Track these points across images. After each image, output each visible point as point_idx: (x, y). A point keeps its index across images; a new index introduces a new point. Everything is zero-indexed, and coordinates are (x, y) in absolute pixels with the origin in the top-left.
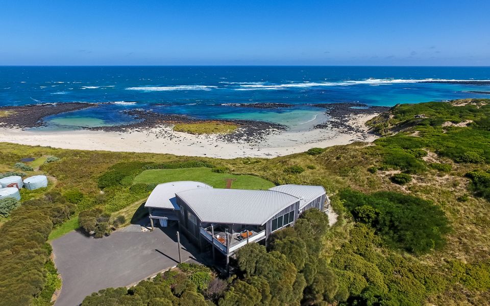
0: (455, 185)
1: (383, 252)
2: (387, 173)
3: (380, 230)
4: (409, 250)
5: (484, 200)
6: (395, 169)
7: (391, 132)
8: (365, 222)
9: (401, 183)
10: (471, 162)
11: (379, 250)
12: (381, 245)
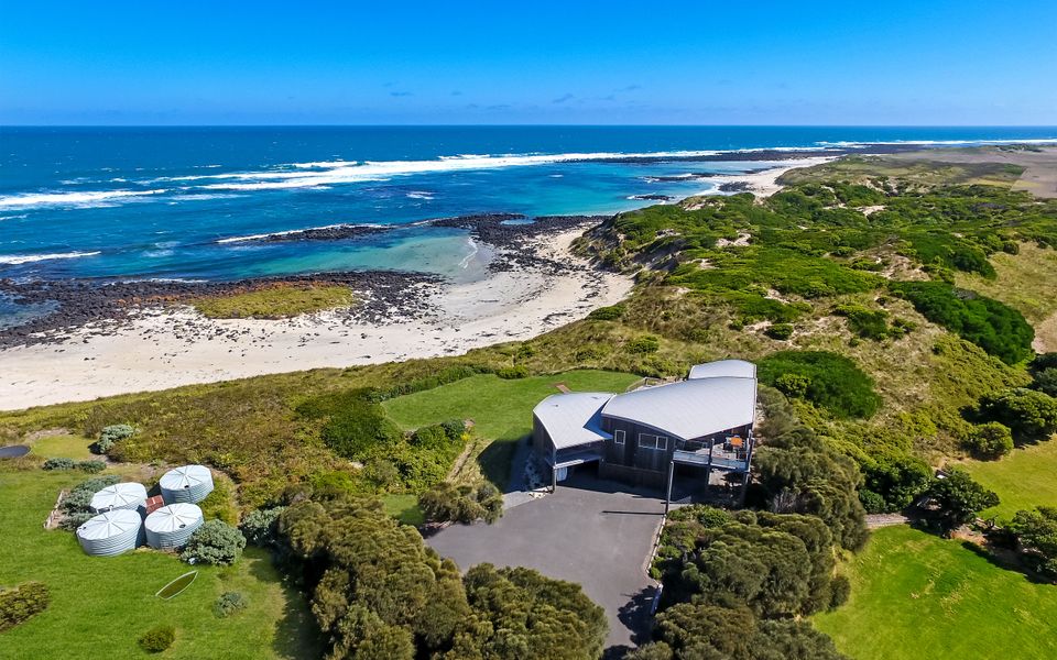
0: (838, 328)
1: (837, 424)
2: (757, 327)
3: (819, 400)
4: (860, 415)
5: (870, 341)
6: (762, 320)
7: (636, 264)
8: (797, 396)
9: (784, 337)
10: (823, 295)
11: (832, 424)
12: (831, 418)
